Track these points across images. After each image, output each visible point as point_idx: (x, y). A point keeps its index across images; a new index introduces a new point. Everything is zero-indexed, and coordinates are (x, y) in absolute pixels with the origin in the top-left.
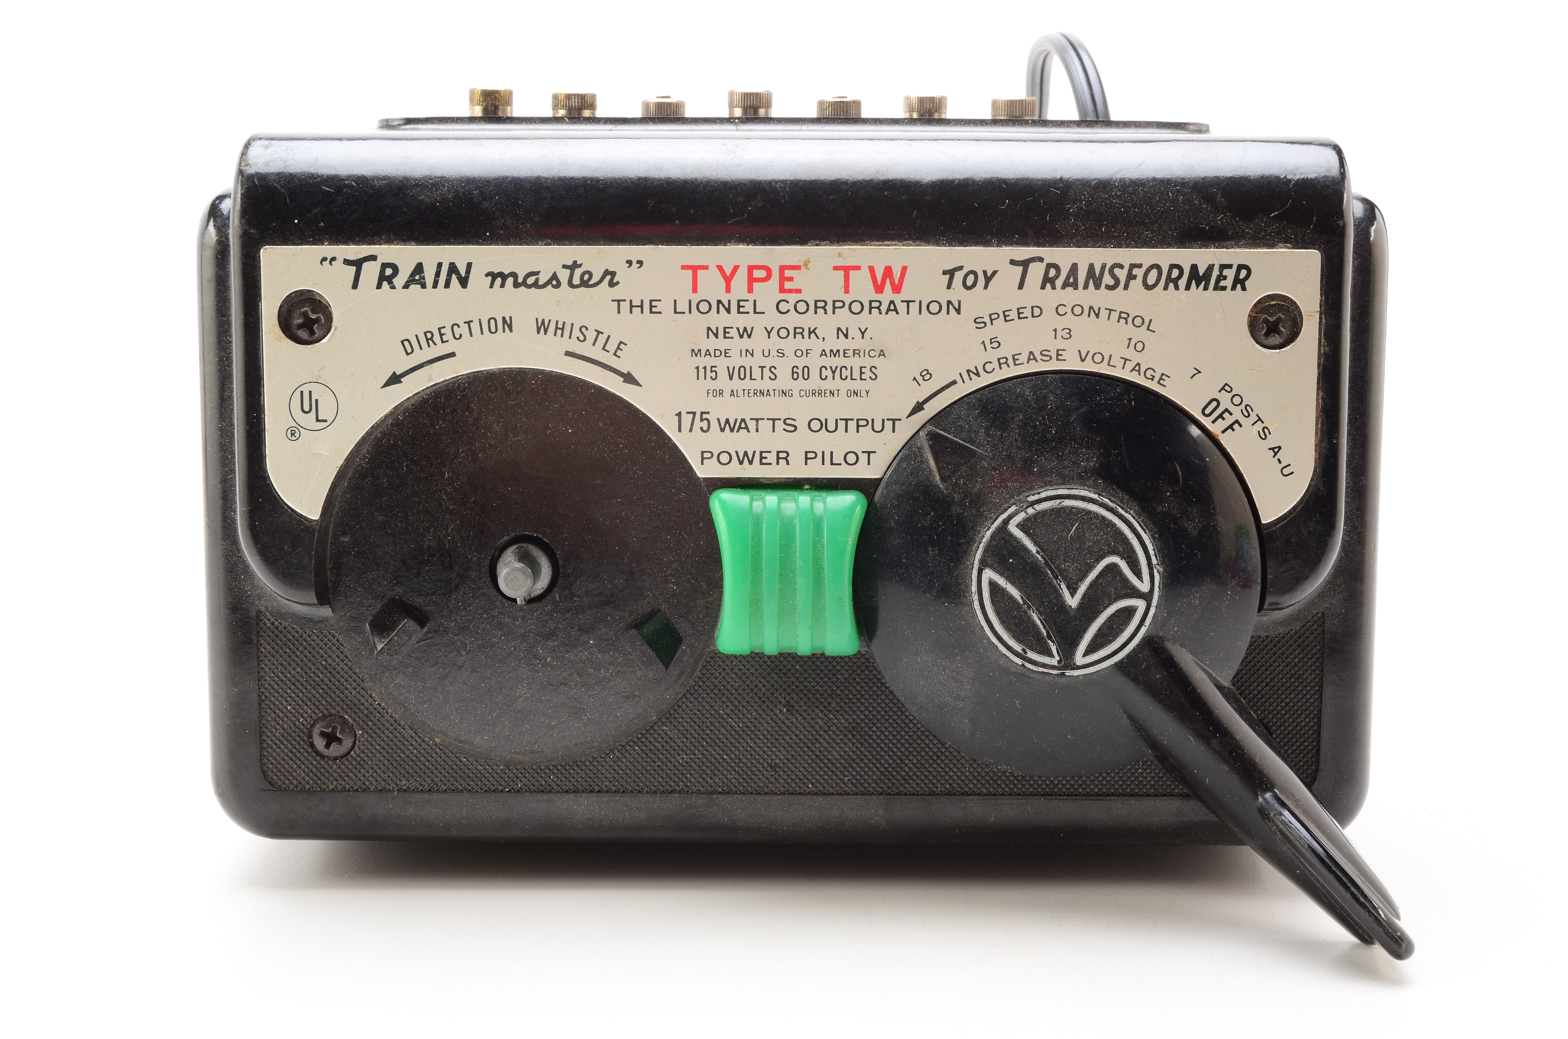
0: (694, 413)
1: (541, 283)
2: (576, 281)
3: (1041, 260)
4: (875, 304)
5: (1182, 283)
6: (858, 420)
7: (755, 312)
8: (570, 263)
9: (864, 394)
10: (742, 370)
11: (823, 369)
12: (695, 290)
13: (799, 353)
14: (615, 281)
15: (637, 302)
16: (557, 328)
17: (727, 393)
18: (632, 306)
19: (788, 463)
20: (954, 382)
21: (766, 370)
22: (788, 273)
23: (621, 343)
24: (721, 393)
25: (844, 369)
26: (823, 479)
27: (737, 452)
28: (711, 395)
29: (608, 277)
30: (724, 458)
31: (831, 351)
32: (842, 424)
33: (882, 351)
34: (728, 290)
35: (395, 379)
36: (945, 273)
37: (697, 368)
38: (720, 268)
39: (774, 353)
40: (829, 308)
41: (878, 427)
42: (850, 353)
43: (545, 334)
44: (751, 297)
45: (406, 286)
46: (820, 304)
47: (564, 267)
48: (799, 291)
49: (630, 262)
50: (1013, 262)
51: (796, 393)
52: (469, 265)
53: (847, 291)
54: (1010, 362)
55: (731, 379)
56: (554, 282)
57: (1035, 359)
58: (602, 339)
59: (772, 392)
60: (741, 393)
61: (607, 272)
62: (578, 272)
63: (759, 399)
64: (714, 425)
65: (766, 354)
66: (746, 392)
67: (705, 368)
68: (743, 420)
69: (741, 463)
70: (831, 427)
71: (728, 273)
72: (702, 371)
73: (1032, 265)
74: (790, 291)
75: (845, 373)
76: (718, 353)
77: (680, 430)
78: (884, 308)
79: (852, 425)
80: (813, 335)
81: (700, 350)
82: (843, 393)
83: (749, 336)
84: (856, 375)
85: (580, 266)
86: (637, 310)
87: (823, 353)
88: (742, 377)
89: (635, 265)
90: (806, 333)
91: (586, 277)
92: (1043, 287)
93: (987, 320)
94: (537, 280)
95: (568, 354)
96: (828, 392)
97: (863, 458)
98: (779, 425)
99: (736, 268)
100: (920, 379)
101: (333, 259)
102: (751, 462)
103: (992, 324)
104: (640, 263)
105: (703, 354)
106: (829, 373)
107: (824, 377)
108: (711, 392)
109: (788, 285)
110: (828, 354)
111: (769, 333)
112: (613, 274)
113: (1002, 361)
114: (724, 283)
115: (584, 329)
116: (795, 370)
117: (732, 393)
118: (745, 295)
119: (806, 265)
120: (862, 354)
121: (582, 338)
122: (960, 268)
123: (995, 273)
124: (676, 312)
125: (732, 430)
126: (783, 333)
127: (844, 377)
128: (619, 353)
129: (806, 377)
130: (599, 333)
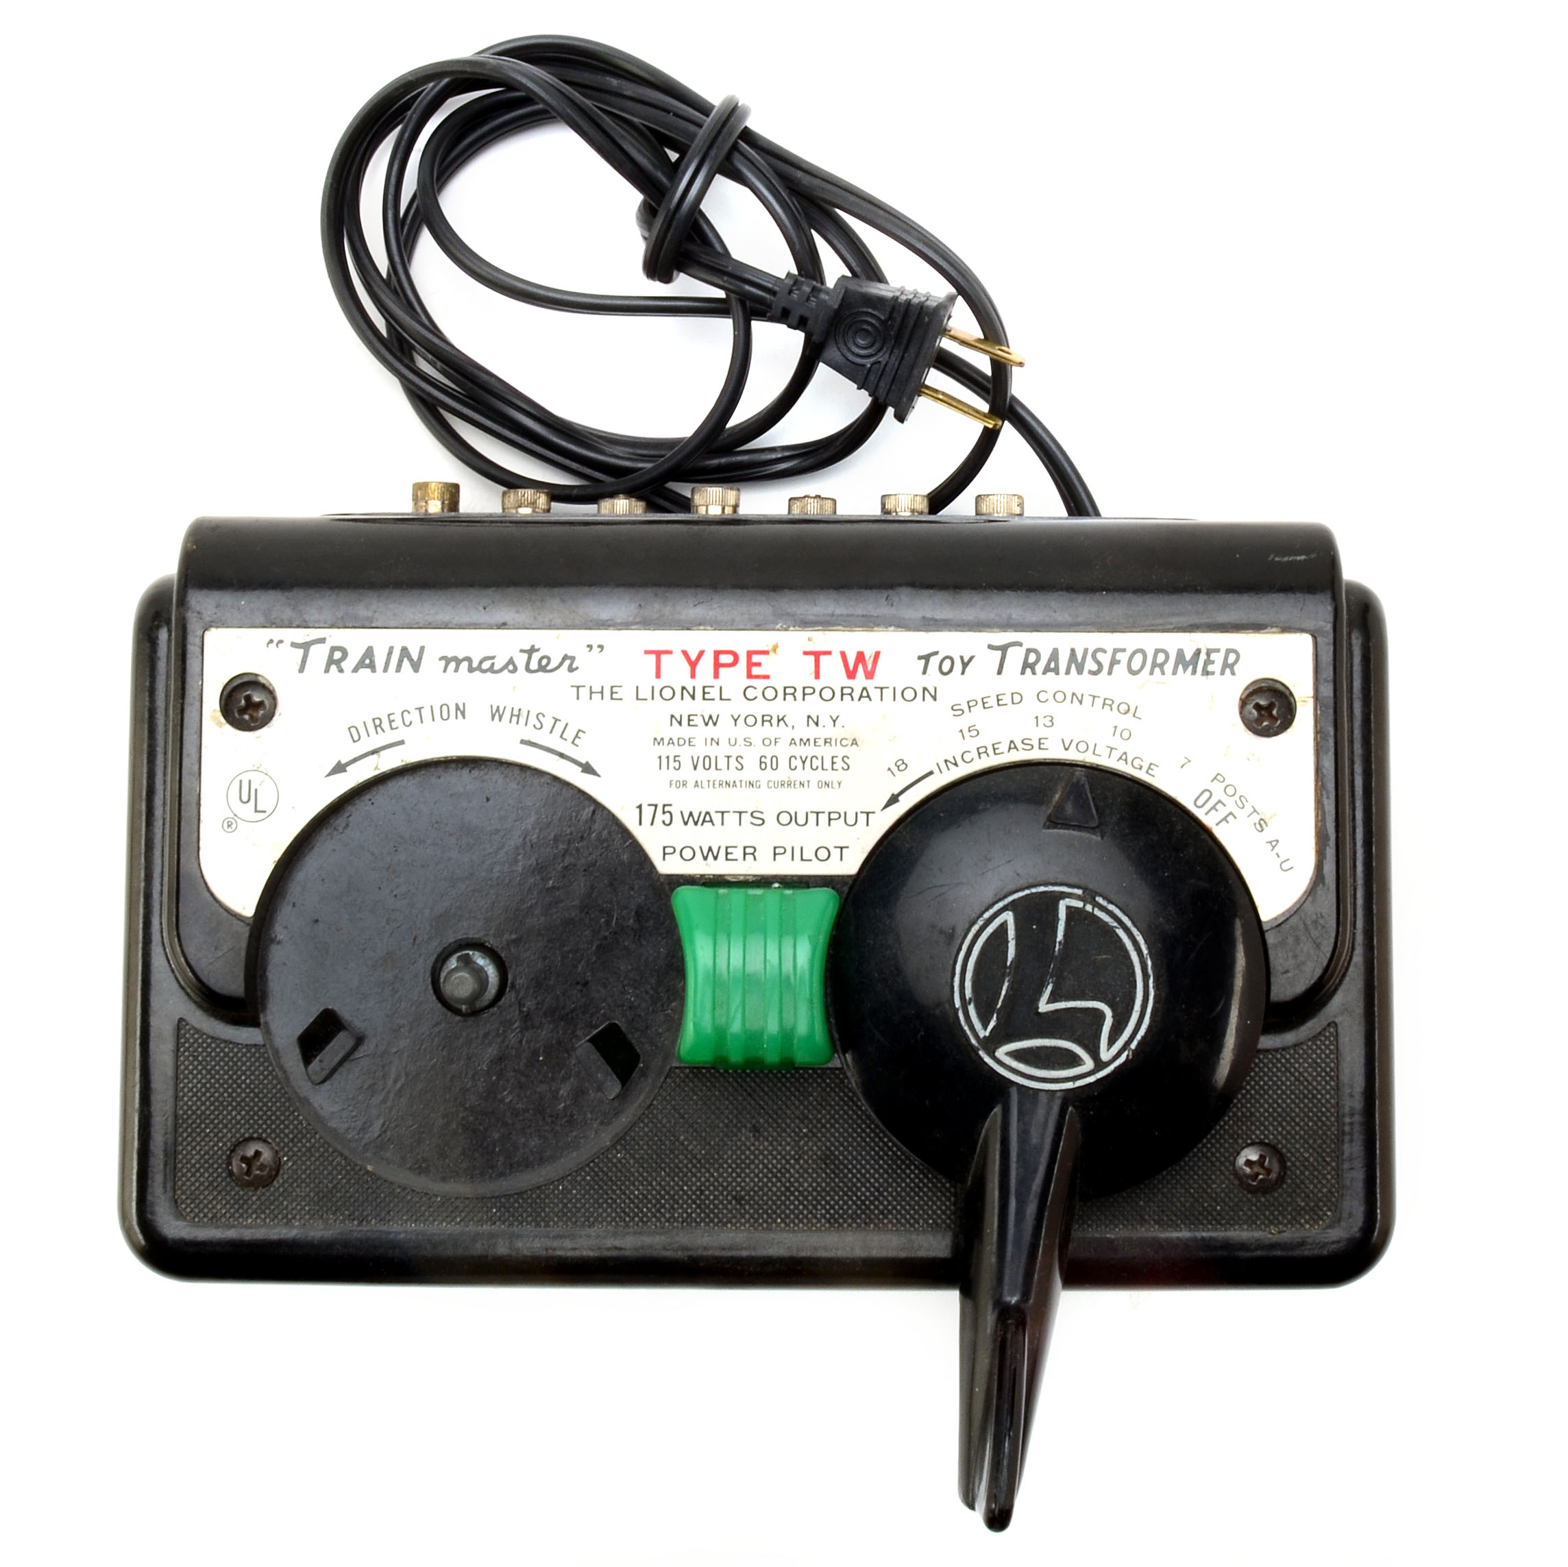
0: (656, 806)
1: (496, 668)
2: (533, 666)
3: (1020, 644)
4: (846, 691)
5: (1169, 667)
6: (830, 813)
7: (721, 699)
8: (529, 648)
9: (835, 785)
10: (707, 759)
11: (793, 759)
12: (658, 676)
13: (767, 742)
14: (574, 666)
15: (597, 688)
16: (512, 715)
17: (691, 784)
18: (591, 693)
19: (755, 859)
20: (931, 773)
21: (732, 760)
22: (755, 658)
23: (579, 731)
24: (685, 784)
25: (814, 759)
26: (792, 876)
27: (701, 848)
28: (673, 786)
29: (568, 662)
30: (688, 854)
31: (801, 740)
32: (812, 817)
33: (854, 740)
34: (693, 676)
35: (340, 768)
36: (920, 658)
37: (660, 757)
38: (685, 653)
39: (741, 742)
40: (799, 694)
41: (851, 820)
42: (821, 742)
43: (500, 720)
44: (717, 683)
45: (355, 670)
46: (789, 691)
47: (522, 651)
48: (767, 677)
49: (590, 647)
50: (991, 647)
51: (764, 784)
52: (422, 649)
53: (817, 676)
54: (990, 751)
55: (695, 768)
56: (511, 667)
57: (1015, 747)
58: (559, 727)
59: (738, 784)
60: (705, 784)
61: (565, 658)
62: (536, 657)
63: (726, 790)
64: (677, 819)
65: (733, 743)
66: (711, 783)
67: (668, 757)
68: (708, 813)
69: (705, 858)
70: (801, 820)
71: (693, 658)
72: (664, 761)
73: (1010, 650)
74: (757, 677)
75: (816, 763)
76: (681, 742)
77: (640, 824)
78: (856, 695)
79: (824, 818)
80: (782, 722)
81: (662, 739)
82: (814, 784)
83: (715, 724)
84: (828, 764)
85: (538, 650)
86: (597, 697)
87: (793, 742)
88: (707, 767)
89: (596, 649)
90: (774, 721)
91: (544, 662)
92: (1023, 673)
93: (965, 708)
94: (493, 665)
95: (523, 742)
96: (798, 783)
97: (836, 853)
98: (746, 818)
99: (701, 653)
100: (895, 769)
101: (281, 642)
102: (715, 858)
103: (970, 711)
104: (601, 647)
105: (666, 742)
106: (799, 763)
107: (793, 767)
108: (674, 783)
109: (755, 671)
110: (798, 742)
111: (736, 720)
112: (573, 659)
113: (982, 750)
114: (688, 668)
115: (540, 716)
116: (763, 760)
117: (696, 785)
118: (713, 682)
119: (775, 649)
120: (833, 743)
121: (538, 726)
122: (936, 653)
123: (972, 658)
124: (637, 699)
125: (696, 823)
126: (751, 721)
127: (814, 767)
128: (577, 741)
129: (774, 767)
130: (556, 720)
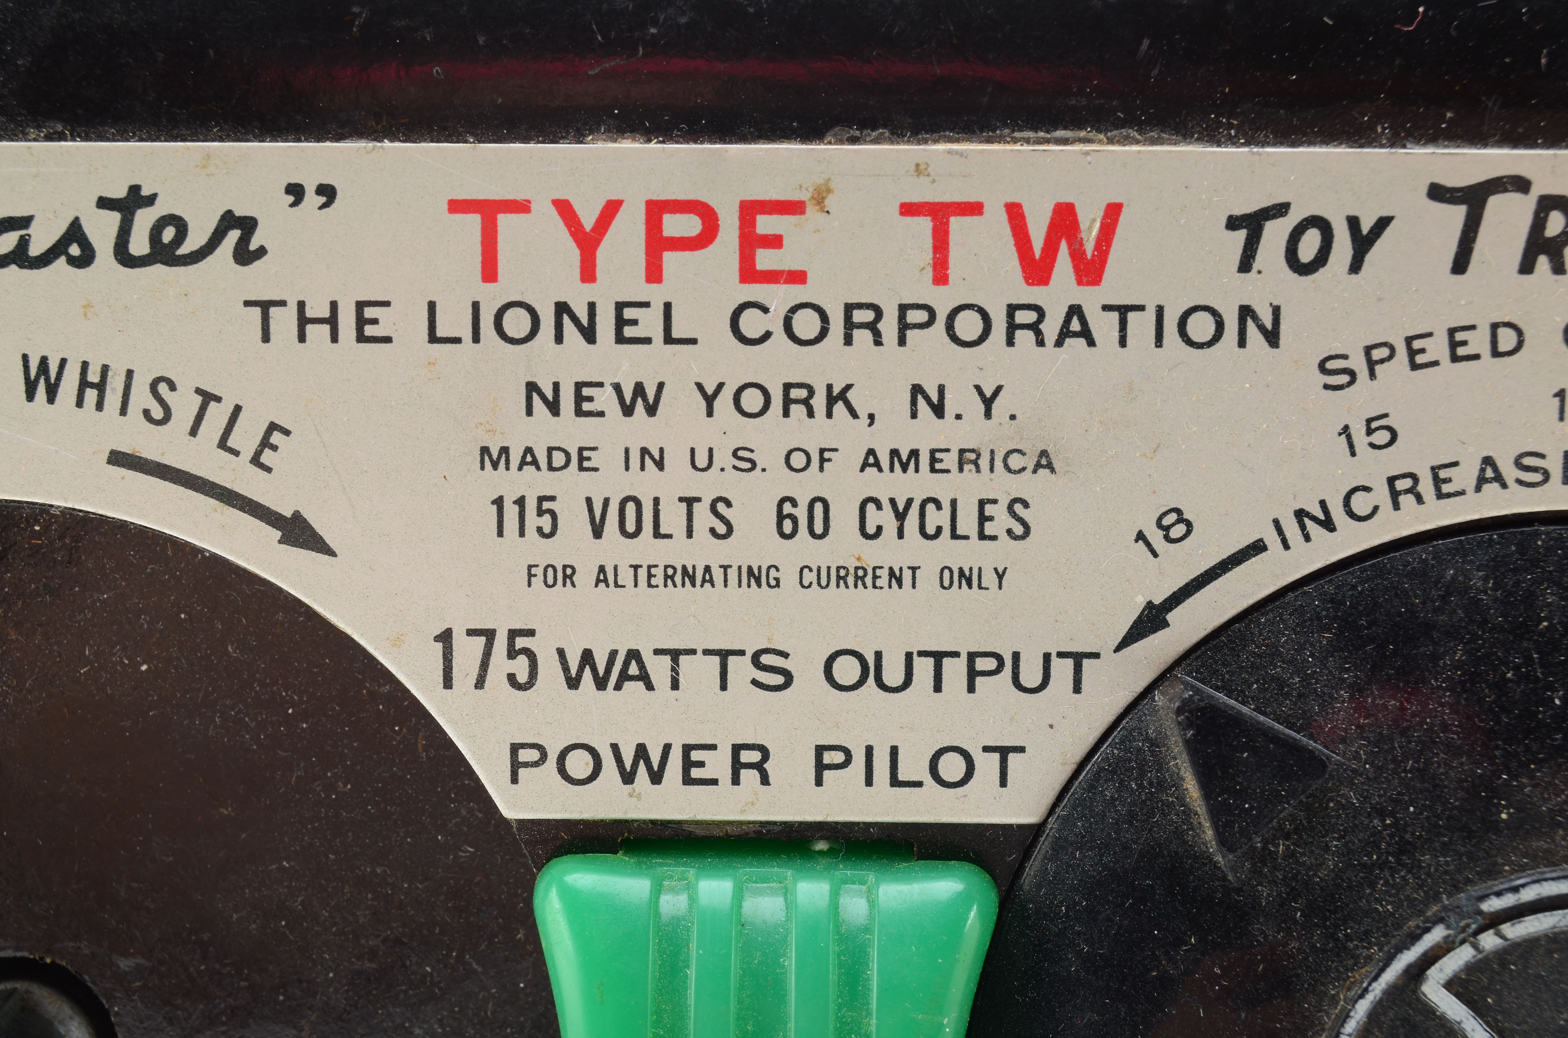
0: (490, 635)
1: (36, 249)
2: (139, 245)
3: (1521, 185)
4: (1025, 317)
6: (972, 657)
7: (669, 339)
8: (120, 192)
9: (989, 579)
10: (631, 507)
11: (871, 507)
12: (490, 273)
13: (798, 460)
14: (253, 246)
15: (318, 309)
16: (84, 384)
17: (586, 576)
18: (303, 321)
19: (765, 780)
20: (1258, 547)
21: (701, 511)
22: (765, 224)
23: (273, 427)
24: (569, 575)
25: (931, 507)
26: (868, 825)
27: (615, 748)
28: (538, 581)
29: (234, 236)
30: (580, 764)
31: (895, 453)
32: (924, 668)
33: (1044, 453)
34: (588, 274)
36: (1233, 223)
37: (499, 502)
38: (564, 208)
39: (723, 458)
40: (889, 327)
41: (1031, 676)
42: (950, 461)
43: (51, 399)
44: (656, 295)
46: (860, 316)
47: (104, 203)
48: (798, 277)
49: (296, 191)
50: (1437, 193)
51: (789, 577)
53: (941, 277)
54: (1426, 487)
55: (598, 533)
56: (75, 250)
57: (1499, 479)
58: (217, 416)
59: (718, 575)
60: (626, 576)
61: (229, 221)
62: (144, 219)
63: (683, 593)
64: (549, 667)
65: (702, 462)
66: (642, 573)
67: (521, 502)
68: (634, 655)
69: (628, 778)
70: (893, 675)
71: (588, 222)
72: (511, 512)
73: (1494, 201)
74: (772, 277)
75: (936, 518)
76: (559, 459)
77: (448, 683)
78: (1051, 328)
79: (954, 669)
80: (839, 408)
81: (505, 450)
82: (928, 577)
83: (652, 410)
84: (968, 523)
85: (151, 200)
86: (318, 333)
87: (871, 460)
88: (631, 527)
89: (312, 200)
90: (819, 402)
91: (168, 234)
92: (1527, 267)
93: (1358, 363)
94: (24, 243)
95: (117, 459)
96: (884, 573)
97: (987, 765)
98: (742, 669)
99: (612, 209)
100: (1156, 537)
102: (656, 777)
103: (1372, 375)
104: (328, 192)
105: (515, 460)
106: (886, 518)
107: (871, 529)
108: (539, 571)
109: (765, 260)
110: (885, 462)
111: (710, 400)
112: (248, 225)
113: (1403, 484)
114: (574, 254)
115: (163, 388)
116: (787, 508)
117: (601, 577)
118: (641, 290)
119: (820, 199)
120: (984, 463)
121: (157, 413)
122: (1281, 210)
123: (1383, 223)
124: (433, 338)
125: (601, 683)
126: (752, 400)
127: (930, 530)
128: (267, 457)
129: (819, 529)
130: (208, 398)
